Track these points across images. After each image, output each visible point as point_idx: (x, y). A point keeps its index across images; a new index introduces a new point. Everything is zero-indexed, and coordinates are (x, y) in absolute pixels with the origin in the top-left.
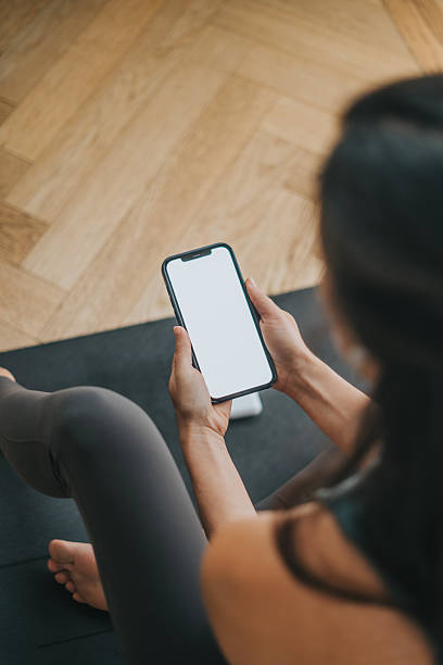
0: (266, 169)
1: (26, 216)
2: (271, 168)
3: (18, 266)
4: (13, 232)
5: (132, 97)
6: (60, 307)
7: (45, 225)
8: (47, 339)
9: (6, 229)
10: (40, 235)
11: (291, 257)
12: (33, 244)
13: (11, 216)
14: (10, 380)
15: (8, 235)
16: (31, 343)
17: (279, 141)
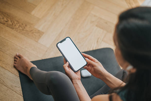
0: (92, 22)
1: (39, 31)
2: (93, 22)
3: (37, 42)
4: (36, 34)
5: (62, 5)
6: (46, 51)
7: (43, 33)
8: (44, 58)
9: (35, 33)
10: (42, 35)
11: (97, 42)
12: (40, 37)
13: (36, 31)
14: (36, 68)
15: (35, 35)
16: (40, 59)
17: (95, 16)
